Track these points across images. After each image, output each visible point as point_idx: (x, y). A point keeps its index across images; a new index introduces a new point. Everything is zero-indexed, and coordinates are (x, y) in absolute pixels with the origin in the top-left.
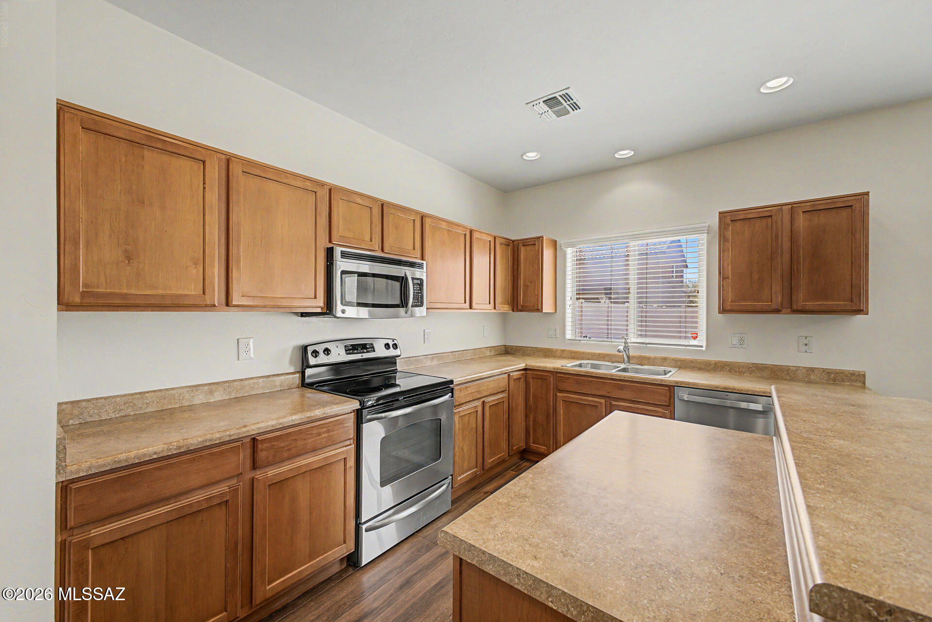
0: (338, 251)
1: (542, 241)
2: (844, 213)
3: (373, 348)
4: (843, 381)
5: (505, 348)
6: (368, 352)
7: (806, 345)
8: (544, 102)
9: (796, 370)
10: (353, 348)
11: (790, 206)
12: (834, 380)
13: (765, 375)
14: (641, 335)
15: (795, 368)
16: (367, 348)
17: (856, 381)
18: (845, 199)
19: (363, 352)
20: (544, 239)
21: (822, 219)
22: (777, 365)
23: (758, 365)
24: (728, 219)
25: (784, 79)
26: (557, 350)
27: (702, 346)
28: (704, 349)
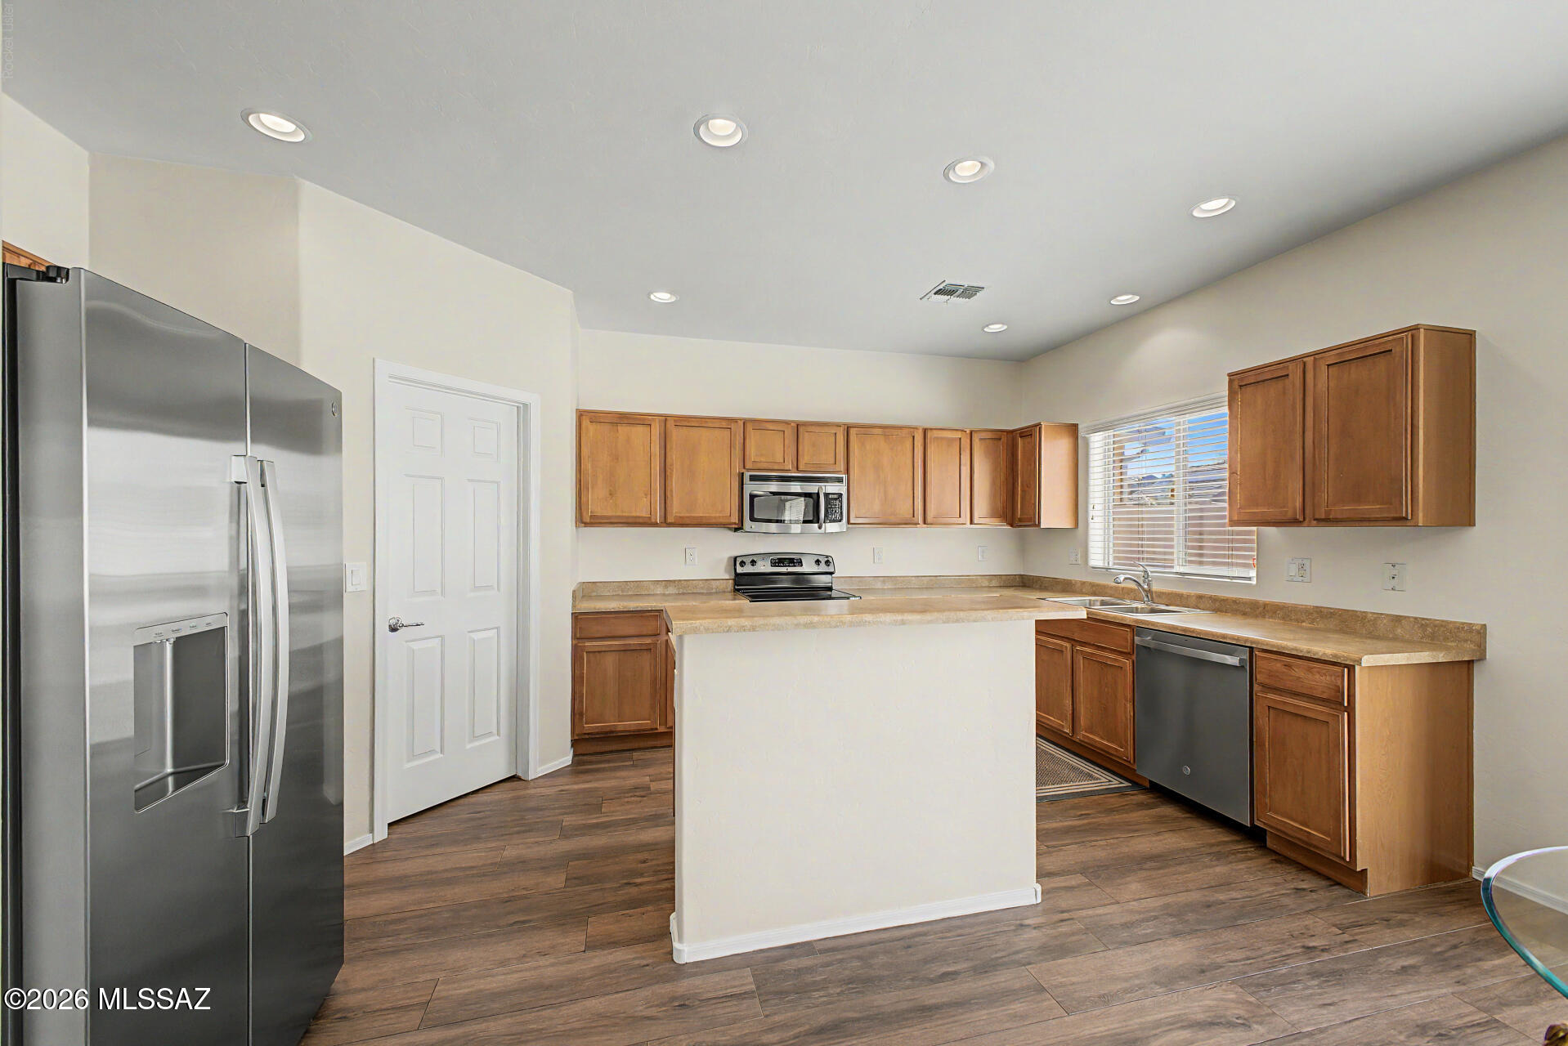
0: (747, 475)
1: (1040, 429)
2: (1381, 364)
3: (801, 562)
4: (1446, 639)
5: (1023, 578)
6: (795, 566)
7: (1393, 578)
8: (935, 294)
9: (1375, 619)
10: (779, 562)
11: (1312, 358)
12: (1433, 637)
13: (1331, 626)
14: (1191, 562)
15: (1375, 616)
16: (794, 563)
17: (1466, 641)
18: (1377, 342)
19: (789, 566)
20: (1043, 426)
21: (1356, 373)
22: (1348, 611)
23: (1323, 610)
24: (1242, 383)
25: (1223, 202)
26: (1076, 581)
27: (1250, 579)
28: (1254, 582)
